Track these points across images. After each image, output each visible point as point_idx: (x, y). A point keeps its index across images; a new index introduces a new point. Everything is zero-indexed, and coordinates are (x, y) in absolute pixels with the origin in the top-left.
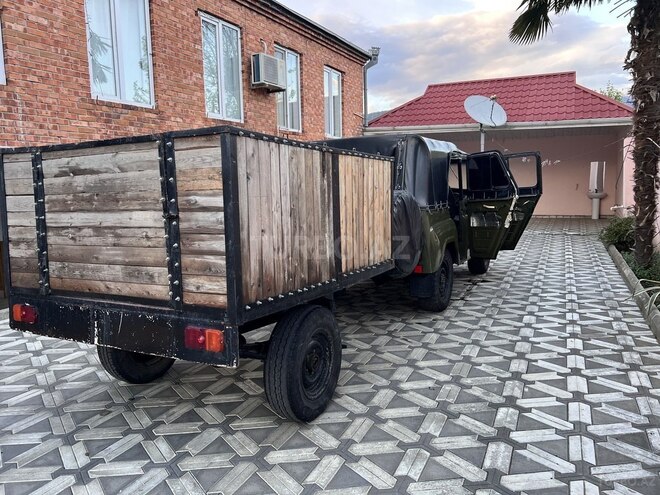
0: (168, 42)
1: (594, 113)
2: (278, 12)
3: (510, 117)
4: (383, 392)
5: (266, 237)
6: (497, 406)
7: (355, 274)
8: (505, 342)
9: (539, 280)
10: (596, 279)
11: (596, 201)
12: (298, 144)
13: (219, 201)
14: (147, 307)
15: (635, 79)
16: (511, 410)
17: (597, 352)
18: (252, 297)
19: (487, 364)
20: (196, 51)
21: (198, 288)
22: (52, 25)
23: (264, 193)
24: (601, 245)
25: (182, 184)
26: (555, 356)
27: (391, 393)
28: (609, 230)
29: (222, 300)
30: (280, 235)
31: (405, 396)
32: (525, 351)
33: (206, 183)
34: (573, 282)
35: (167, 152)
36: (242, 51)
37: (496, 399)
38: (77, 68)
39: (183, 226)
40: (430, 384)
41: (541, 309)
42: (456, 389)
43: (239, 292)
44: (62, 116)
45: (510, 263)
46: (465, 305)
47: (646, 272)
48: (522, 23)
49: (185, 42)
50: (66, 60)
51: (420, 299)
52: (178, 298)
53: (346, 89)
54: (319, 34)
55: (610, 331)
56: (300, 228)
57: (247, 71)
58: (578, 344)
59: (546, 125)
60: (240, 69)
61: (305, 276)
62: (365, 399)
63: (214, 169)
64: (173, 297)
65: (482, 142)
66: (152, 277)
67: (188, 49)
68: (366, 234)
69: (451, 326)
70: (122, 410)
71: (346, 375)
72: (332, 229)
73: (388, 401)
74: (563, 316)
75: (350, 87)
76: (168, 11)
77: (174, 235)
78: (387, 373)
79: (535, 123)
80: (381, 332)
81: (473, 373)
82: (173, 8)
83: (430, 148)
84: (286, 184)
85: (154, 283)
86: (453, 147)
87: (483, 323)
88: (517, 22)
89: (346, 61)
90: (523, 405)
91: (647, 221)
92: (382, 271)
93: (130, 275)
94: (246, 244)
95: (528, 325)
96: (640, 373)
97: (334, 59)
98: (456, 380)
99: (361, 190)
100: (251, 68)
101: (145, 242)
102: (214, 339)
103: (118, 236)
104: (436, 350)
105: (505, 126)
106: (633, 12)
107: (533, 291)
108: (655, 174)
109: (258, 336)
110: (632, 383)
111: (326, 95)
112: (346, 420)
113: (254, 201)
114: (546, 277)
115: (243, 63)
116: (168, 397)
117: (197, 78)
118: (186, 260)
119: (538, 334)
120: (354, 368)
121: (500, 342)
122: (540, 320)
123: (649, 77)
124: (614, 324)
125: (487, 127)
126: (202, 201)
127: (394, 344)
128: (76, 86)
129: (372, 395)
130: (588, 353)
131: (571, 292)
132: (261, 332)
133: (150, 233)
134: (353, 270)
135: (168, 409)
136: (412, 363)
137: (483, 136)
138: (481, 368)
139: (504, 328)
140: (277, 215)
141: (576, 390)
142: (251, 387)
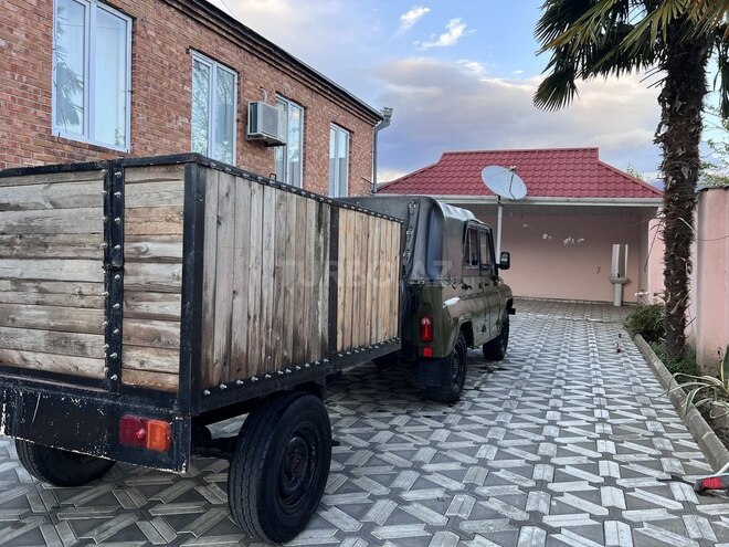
0: (151, 80)
1: (617, 193)
2: (280, 59)
3: (530, 191)
4: (381, 503)
5: (238, 300)
6: (519, 524)
7: (352, 355)
8: (527, 442)
9: (561, 370)
10: (623, 371)
11: (618, 287)
12: (289, 189)
13: (177, 250)
14: (74, 386)
15: (665, 155)
16: (537, 529)
17: (632, 457)
18: (214, 378)
19: (507, 469)
20: (184, 92)
21: (142, 363)
22: (10, 46)
23: (240, 244)
24: (625, 334)
25: (131, 225)
26: (585, 461)
27: (390, 505)
28: (636, 317)
29: (172, 381)
30: (258, 299)
31: (408, 509)
32: (550, 454)
33: (162, 226)
34: (599, 373)
35: (114, 185)
36: (239, 98)
37: (519, 515)
38: (36, 98)
39: (128, 280)
40: (438, 493)
41: (566, 404)
42: (468, 500)
43: (196, 371)
44: (13, 152)
45: (530, 350)
46: (479, 396)
47: (679, 365)
48: (547, 87)
49: (172, 81)
50: (24, 88)
51: (429, 387)
52: (115, 376)
53: (354, 150)
54: (327, 88)
55: (644, 432)
56: (286, 292)
57: (243, 120)
58: (610, 447)
59: (568, 201)
60: (235, 117)
61: (288, 353)
62: (359, 512)
63: (173, 208)
64: (109, 374)
65: (500, 216)
66: (83, 346)
67: (175, 90)
68: (368, 306)
69: (464, 421)
70: (40, 521)
71: (335, 480)
72: (327, 297)
73: (387, 515)
74: (591, 413)
75: (359, 149)
76: (154, 45)
77: (116, 291)
78: (387, 478)
79: (556, 198)
80: (383, 426)
81: (491, 480)
82: (160, 43)
83: (445, 214)
84: (270, 235)
85: (84, 355)
86: (470, 215)
87: (500, 418)
88: (542, 86)
89: (355, 119)
90: (551, 524)
91: (678, 309)
92: (386, 352)
93: (54, 343)
94: (210, 308)
95: (553, 423)
96: (684, 485)
97: (342, 116)
98: (470, 489)
99: (364, 253)
100: (247, 117)
101: (77, 300)
102: (157, 433)
103: (42, 291)
104: (446, 450)
105: (525, 200)
106: (664, 83)
107: (555, 382)
108: (686, 258)
109: (230, 427)
110: (676, 497)
111: (332, 156)
112: (333, 541)
113: (225, 254)
114: (569, 367)
115: (238, 111)
116: (105, 505)
117: (183, 123)
118: (130, 325)
119: (564, 434)
120: (347, 472)
121: (521, 442)
122: (565, 417)
123: (680, 152)
124: (649, 424)
125: (506, 200)
126: (155, 248)
127: (397, 442)
128: (33, 119)
129: (367, 507)
130: (622, 458)
131: (598, 386)
132: (236, 423)
133: (86, 290)
134: (351, 349)
135: (102, 522)
136: (417, 467)
137: (500, 210)
138: (500, 474)
139: (525, 425)
140: (255, 274)
141: (612, 504)
142: (215, 494)
